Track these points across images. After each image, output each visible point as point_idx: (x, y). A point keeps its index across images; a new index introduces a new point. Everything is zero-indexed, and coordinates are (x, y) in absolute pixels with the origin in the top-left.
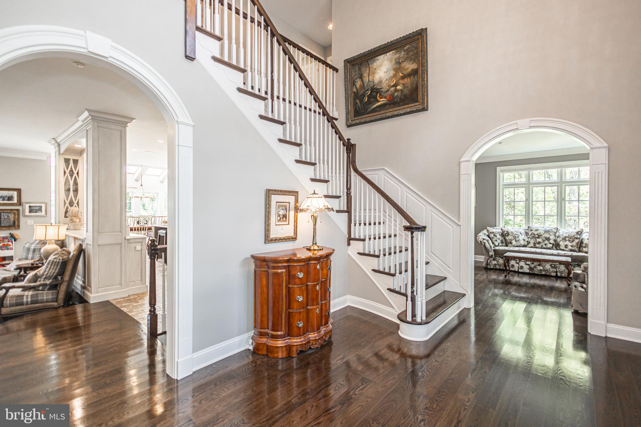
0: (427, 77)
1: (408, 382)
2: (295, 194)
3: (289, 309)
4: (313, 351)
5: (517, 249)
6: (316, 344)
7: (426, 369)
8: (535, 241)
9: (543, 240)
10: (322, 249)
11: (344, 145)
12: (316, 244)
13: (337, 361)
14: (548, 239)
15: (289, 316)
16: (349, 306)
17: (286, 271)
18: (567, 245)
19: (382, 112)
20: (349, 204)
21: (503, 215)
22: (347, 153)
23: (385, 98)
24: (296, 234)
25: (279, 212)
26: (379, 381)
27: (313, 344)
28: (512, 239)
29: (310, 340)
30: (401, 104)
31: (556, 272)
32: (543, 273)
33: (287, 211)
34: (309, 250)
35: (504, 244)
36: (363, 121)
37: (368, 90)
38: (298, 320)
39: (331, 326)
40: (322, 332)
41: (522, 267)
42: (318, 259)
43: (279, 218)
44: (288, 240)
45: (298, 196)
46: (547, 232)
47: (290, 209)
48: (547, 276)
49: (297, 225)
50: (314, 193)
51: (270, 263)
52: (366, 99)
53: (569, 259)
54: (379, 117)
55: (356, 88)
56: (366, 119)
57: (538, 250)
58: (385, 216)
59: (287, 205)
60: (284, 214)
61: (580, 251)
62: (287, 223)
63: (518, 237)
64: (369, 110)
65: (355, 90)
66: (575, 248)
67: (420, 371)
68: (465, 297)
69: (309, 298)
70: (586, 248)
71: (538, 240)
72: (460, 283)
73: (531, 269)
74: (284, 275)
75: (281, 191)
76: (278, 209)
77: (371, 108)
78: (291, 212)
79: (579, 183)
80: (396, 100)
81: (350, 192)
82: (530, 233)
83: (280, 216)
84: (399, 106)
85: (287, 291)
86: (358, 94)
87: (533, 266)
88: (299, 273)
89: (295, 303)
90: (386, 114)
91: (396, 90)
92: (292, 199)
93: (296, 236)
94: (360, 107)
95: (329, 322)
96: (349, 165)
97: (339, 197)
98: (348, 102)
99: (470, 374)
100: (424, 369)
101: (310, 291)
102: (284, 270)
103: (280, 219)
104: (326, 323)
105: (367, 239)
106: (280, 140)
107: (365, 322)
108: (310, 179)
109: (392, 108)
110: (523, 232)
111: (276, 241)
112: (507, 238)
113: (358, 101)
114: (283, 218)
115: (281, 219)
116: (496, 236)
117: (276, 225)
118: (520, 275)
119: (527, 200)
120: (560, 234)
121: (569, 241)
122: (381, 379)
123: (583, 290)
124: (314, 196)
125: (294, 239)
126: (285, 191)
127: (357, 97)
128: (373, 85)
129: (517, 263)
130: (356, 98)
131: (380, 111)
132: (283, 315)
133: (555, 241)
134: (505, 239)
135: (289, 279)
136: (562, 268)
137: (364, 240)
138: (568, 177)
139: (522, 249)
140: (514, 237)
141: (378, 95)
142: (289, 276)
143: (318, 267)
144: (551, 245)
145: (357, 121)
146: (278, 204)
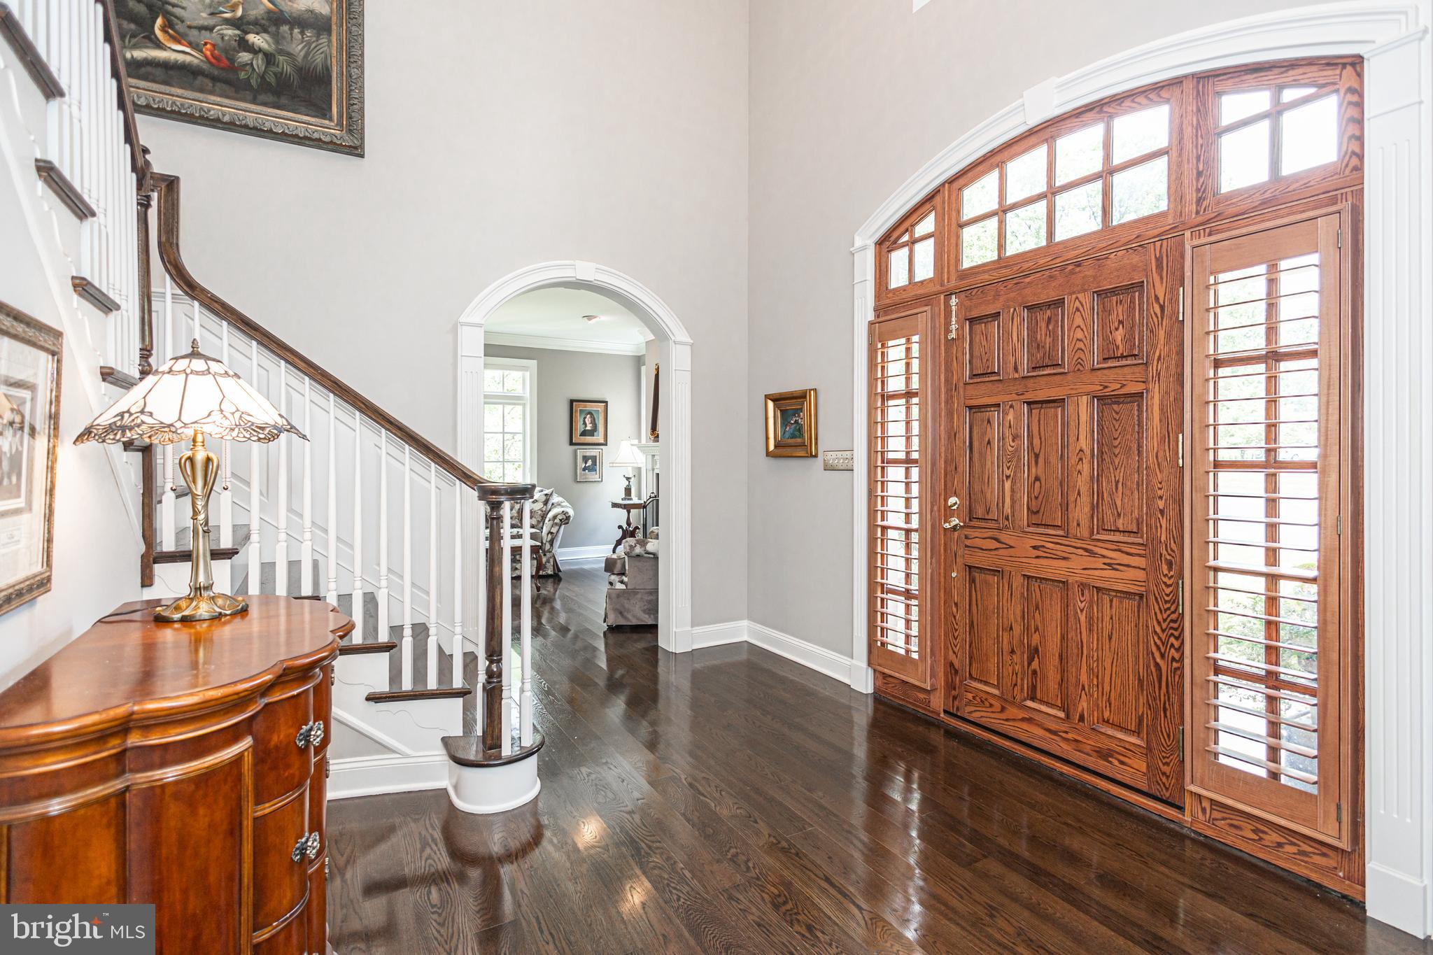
50: (194, 354)
79: (505, 400)
80: (242, 75)
81: (150, 365)
84: (254, 101)
89: (287, 878)
91: (245, 45)
114: (9, 476)
115: (5, 481)
123: (623, 587)
126: (29, 322)
141: (159, 21)
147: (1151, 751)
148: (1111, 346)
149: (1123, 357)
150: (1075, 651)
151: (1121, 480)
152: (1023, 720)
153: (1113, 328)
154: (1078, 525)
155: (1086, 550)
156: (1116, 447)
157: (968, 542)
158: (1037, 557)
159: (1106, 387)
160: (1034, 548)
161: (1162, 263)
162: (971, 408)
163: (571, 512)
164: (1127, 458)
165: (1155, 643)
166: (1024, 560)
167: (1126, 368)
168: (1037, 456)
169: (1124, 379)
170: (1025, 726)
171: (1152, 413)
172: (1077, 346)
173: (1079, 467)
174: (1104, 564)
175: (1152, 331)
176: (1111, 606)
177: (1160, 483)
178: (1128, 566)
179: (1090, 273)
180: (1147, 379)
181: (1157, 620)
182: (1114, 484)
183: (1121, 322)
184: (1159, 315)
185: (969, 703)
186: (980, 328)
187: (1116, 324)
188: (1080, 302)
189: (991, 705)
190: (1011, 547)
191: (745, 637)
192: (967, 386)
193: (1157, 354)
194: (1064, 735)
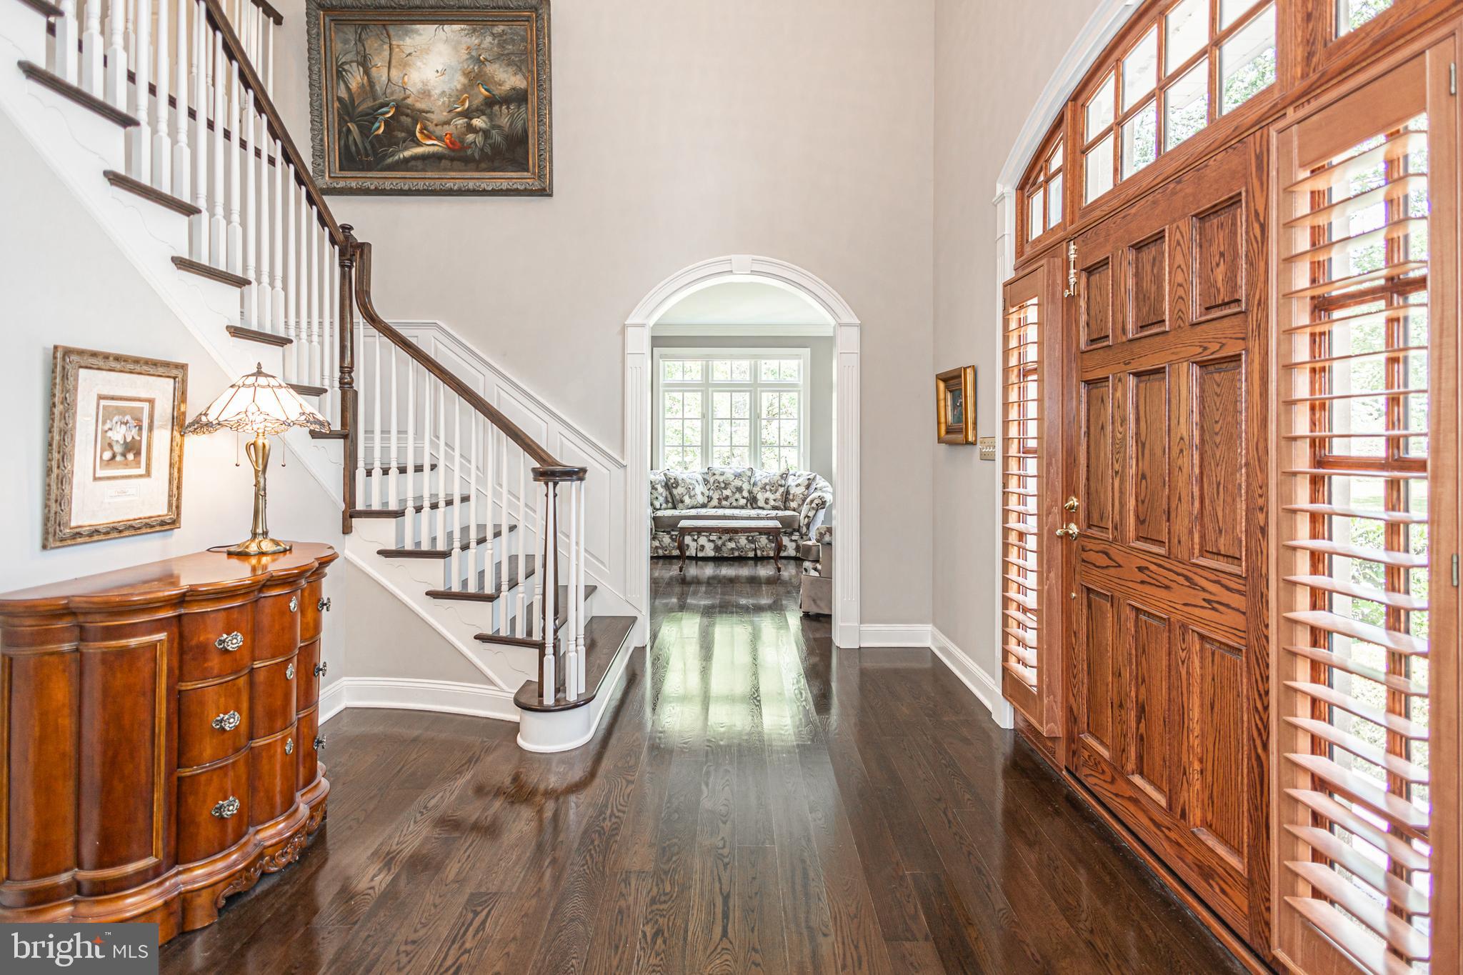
0: (551, 118)
1: (588, 857)
2: (174, 372)
3: (179, 767)
4: (273, 880)
5: (693, 512)
6: (282, 855)
7: (615, 809)
8: (719, 495)
9: (732, 492)
10: (290, 550)
11: (333, 241)
12: (265, 534)
13: (372, 880)
14: (740, 490)
15: (180, 793)
16: (346, 708)
17: (170, 640)
18: (768, 499)
19: (429, 174)
20: (349, 415)
21: (664, 446)
22: (342, 266)
23: (439, 139)
24: (178, 507)
25: (110, 434)
26: (517, 885)
27: (273, 858)
28: (684, 493)
29: (266, 848)
30: (483, 165)
31: (755, 550)
32: (736, 554)
33: (140, 429)
34: (242, 555)
35: (670, 505)
36: (372, 187)
37: (386, 105)
38: (221, 795)
39: (324, 784)
40: (304, 810)
41: (703, 547)
42: (288, 580)
43: (107, 455)
44: (144, 531)
45: (184, 381)
46: (738, 476)
47: (156, 423)
48: (741, 560)
49: (180, 478)
50: (259, 373)
51: (90, 618)
52: (379, 128)
53: (777, 524)
54: (421, 185)
55: (348, 89)
56: (381, 182)
57: (728, 512)
58: (436, 447)
59: (142, 408)
60: (129, 440)
61: (786, 508)
62: (142, 471)
63: (693, 489)
64: (390, 160)
65: (343, 93)
66: (779, 504)
67: (605, 819)
68: (637, 622)
69: (260, 710)
70: (794, 502)
71: (725, 493)
72: (625, 595)
73: (717, 549)
74: (162, 652)
75: (118, 358)
76: (104, 423)
77: (397, 158)
78: (156, 432)
79: (780, 388)
80: (469, 152)
81: (351, 378)
82: (712, 481)
83: (110, 446)
84: (478, 170)
85: (174, 705)
86: (354, 107)
87: (720, 543)
88: (225, 636)
89: (208, 739)
90: (443, 182)
91: (471, 129)
92: (162, 390)
93: (178, 514)
94: (360, 146)
95: (320, 773)
96: (347, 302)
97: (319, 392)
98: (322, 123)
99: (704, 787)
100: (612, 811)
101: (260, 689)
102: (162, 636)
103: (114, 457)
104: (311, 776)
105: (410, 511)
106: (116, 179)
107: (415, 740)
108: (228, 327)
109: (460, 171)
110: (700, 478)
111: (96, 538)
112: (675, 492)
113: (352, 126)
114: (124, 455)
115: (119, 458)
116: (656, 489)
117: (95, 479)
118: (700, 563)
119: (704, 416)
120: (758, 479)
121: (770, 490)
122: (522, 875)
123: (817, 574)
124: (262, 380)
125: (168, 524)
126: (137, 361)
127: (348, 114)
128: (402, 96)
129: (694, 540)
130: (347, 118)
131: (424, 170)
132: (159, 796)
133: (750, 492)
134: (671, 494)
135: (181, 662)
136: (763, 540)
137: (399, 514)
138: (765, 377)
139: (703, 512)
140: (686, 489)
141: (419, 127)
142: (182, 652)
143: (292, 605)
144: (745, 501)
145: (354, 184)
146: (103, 403)
147: (1252, 884)
148: (1213, 290)
149: (1225, 304)
150: (1177, 718)
151: (1222, 482)
152: (1130, 799)
153: (1214, 264)
154: (1179, 542)
155: (1187, 578)
156: (1217, 434)
157: (1085, 555)
158: (1143, 582)
159: (1205, 349)
160: (1140, 569)
161: (1262, 161)
162: (1088, 382)
163: (828, 498)
164: (1229, 449)
165: (1256, 725)
166: (1130, 584)
167: (1225, 320)
168: (1143, 445)
169: (1221, 338)
170: (1132, 808)
171: (1252, 384)
172: (1178, 294)
173: (1180, 462)
174: (1204, 600)
175: (1251, 264)
176: (1213, 661)
177: (1261, 488)
178: (1227, 606)
179: (1189, 190)
180: (1247, 334)
181: (1258, 691)
182: (1215, 486)
183: (1222, 255)
184: (1259, 239)
185: (1085, 764)
186: (1095, 278)
187: (1217, 258)
188: (1181, 232)
189: (1103, 772)
190: (1120, 566)
191: (928, 643)
192: (1085, 356)
193: (1257, 297)
194: (1166, 831)
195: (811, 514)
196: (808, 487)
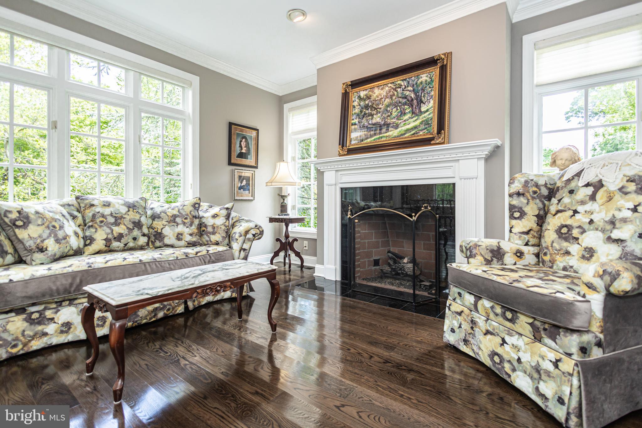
8: (108, 234)
9: (128, 228)
14: (138, 224)
18: (182, 234)
28: (45, 236)
46: (131, 207)
63: (61, 227)
70: (217, 234)
71: (117, 230)
120: (158, 210)
121: (184, 223)
133: (150, 227)
140: (48, 227)
195: (246, 246)
196: (228, 217)
